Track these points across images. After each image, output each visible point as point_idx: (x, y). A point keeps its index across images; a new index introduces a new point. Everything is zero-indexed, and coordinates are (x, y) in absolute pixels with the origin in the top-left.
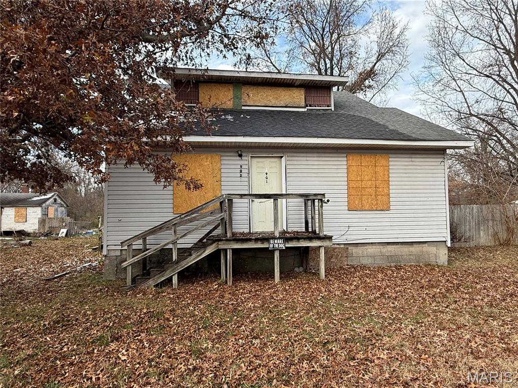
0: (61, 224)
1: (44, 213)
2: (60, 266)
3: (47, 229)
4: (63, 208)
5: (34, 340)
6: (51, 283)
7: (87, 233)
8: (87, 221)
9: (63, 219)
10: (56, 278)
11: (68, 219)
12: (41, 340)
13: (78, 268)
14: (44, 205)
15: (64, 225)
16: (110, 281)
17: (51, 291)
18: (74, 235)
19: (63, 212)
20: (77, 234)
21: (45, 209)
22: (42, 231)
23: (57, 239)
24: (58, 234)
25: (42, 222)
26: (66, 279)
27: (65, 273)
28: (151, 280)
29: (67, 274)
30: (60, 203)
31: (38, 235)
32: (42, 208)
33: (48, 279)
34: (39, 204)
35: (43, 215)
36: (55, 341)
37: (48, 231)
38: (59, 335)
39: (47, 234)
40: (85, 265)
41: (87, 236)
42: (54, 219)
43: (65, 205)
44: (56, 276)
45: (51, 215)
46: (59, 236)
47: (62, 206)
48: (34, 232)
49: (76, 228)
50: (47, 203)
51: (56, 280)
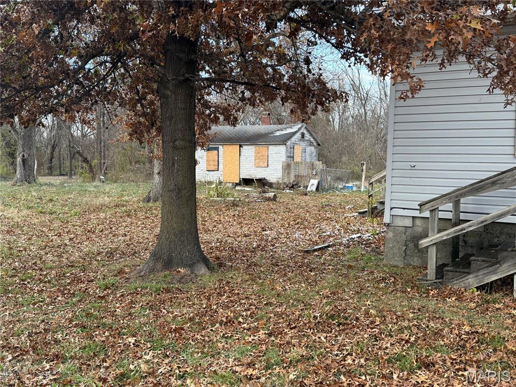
0: (310, 172)
1: (289, 155)
2: (318, 233)
3: (292, 179)
4: (313, 148)
5: (304, 335)
6: (311, 257)
7: (344, 188)
8: (343, 169)
9: (313, 165)
10: (316, 250)
11: (320, 165)
12: (314, 338)
13: (344, 241)
14: (289, 143)
15: (314, 173)
16: (394, 267)
17: (314, 269)
18: (328, 190)
19: (312, 153)
20: (332, 188)
21: (291, 148)
22: (286, 180)
23: (306, 194)
24: (306, 187)
25: (287, 167)
26: (330, 255)
27: (326, 245)
28: (471, 276)
29: (329, 246)
30: (309, 141)
31: (282, 187)
32: (287, 148)
33: (307, 251)
34: (284, 140)
35: (288, 157)
36: (333, 345)
37: (294, 181)
38: (336, 336)
39: (293, 185)
40: (353, 236)
41: (345, 192)
42: (301, 163)
43: (315, 144)
44: (316, 247)
45: (297, 158)
46: (308, 189)
47: (311, 144)
48: (278, 183)
49: (329, 178)
50: (293, 139)
51: (316, 253)
